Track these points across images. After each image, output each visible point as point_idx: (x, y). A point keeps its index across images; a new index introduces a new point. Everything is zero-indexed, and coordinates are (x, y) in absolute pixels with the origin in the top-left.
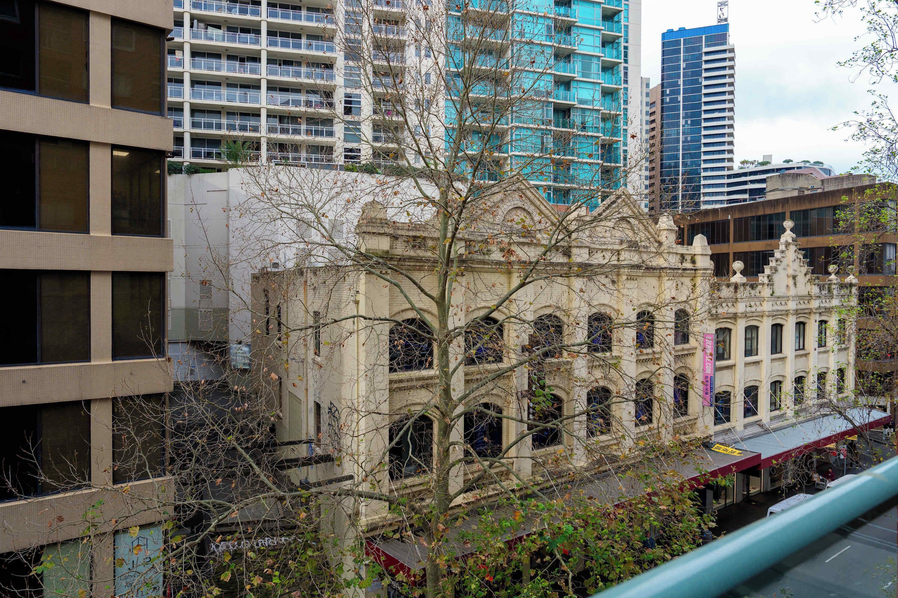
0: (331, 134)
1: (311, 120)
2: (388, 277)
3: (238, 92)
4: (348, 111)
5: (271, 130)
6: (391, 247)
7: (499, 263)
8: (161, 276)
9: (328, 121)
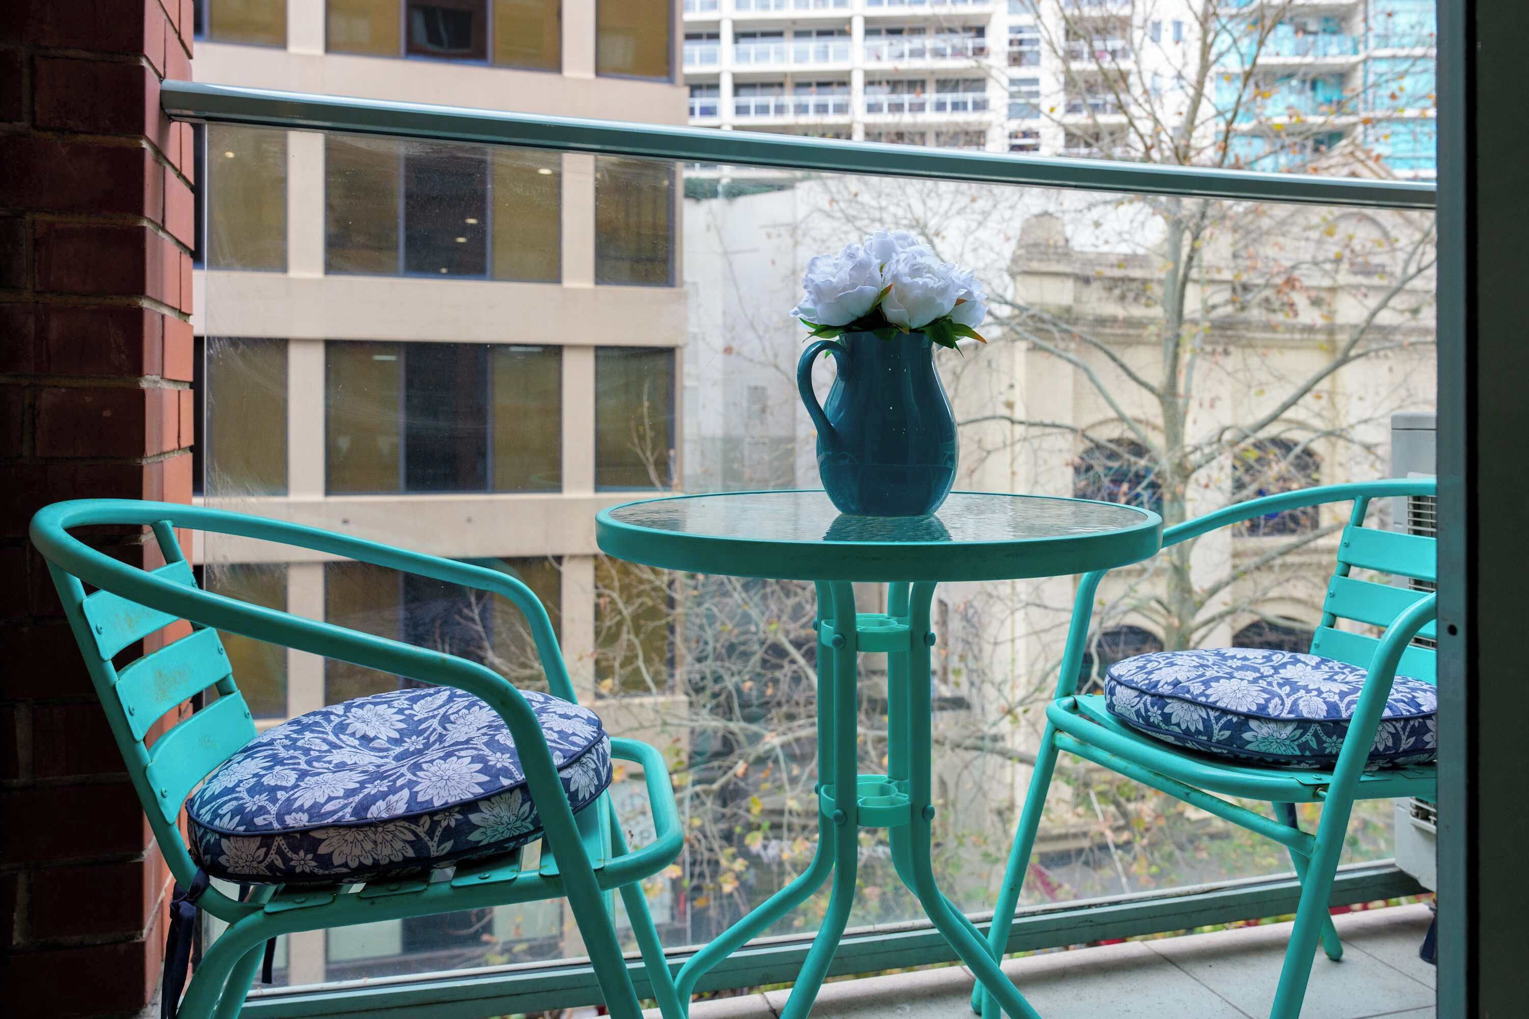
0: (980, 106)
1: (946, 83)
2: (1071, 356)
3: (812, 45)
4: (1016, 59)
5: (872, 108)
6: (1077, 300)
7: (1310, 329)
8: (668, 353)
9: (977, 83)
